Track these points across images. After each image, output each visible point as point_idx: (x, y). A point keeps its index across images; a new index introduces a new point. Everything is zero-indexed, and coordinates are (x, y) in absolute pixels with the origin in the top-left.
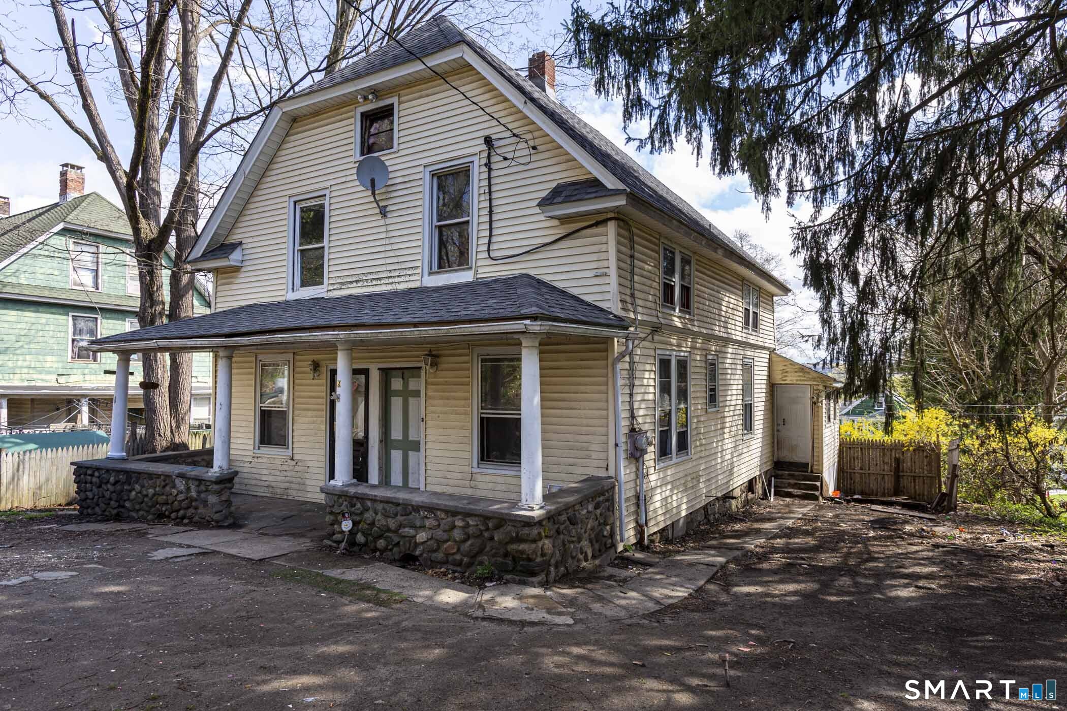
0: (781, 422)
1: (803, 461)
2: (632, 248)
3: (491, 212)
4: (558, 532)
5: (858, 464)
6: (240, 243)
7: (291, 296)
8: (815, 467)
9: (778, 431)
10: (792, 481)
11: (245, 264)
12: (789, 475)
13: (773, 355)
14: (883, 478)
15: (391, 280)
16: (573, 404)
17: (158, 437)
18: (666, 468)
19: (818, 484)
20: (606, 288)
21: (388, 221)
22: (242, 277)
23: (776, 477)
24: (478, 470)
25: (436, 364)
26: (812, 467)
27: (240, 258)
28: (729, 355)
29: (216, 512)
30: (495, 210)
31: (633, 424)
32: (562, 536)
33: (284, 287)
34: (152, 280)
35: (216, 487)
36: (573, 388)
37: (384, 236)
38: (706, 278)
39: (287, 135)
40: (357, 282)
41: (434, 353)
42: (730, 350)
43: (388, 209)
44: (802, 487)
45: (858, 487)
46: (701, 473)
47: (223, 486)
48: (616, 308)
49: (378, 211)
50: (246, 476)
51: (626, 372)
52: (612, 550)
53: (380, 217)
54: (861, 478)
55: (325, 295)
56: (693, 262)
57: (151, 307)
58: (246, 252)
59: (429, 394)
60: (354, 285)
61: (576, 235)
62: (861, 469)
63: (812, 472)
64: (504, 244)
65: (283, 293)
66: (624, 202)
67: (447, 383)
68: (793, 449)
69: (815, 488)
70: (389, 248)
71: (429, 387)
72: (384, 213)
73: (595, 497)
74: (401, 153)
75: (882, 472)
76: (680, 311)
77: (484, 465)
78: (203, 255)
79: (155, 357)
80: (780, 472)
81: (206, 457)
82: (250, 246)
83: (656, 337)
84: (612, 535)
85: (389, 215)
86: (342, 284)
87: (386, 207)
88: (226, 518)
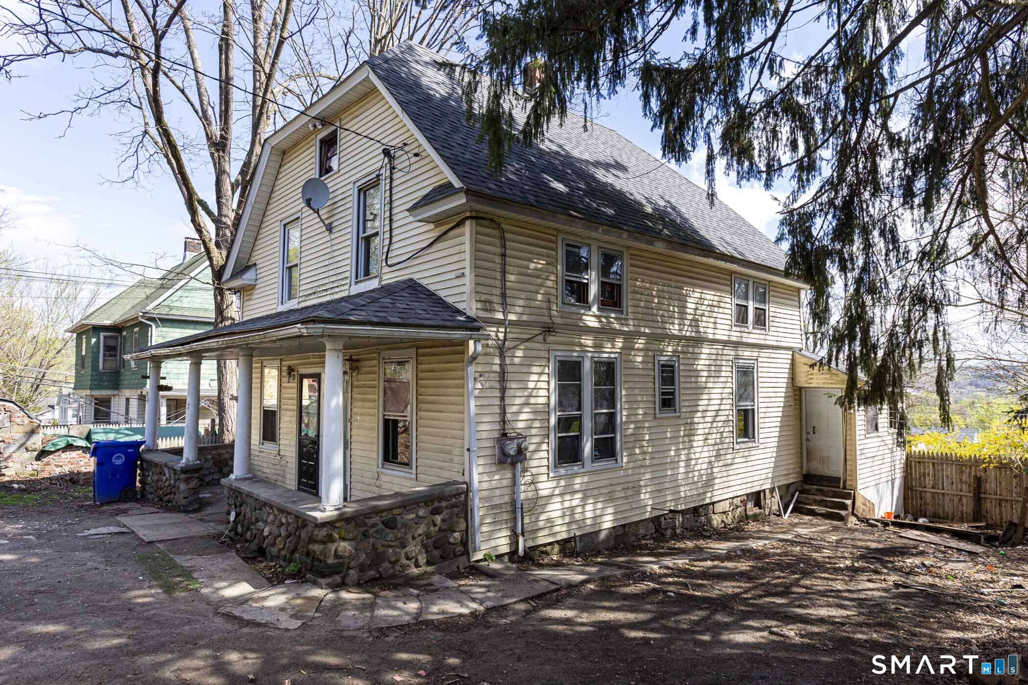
0: (810, 430)
1: (835, 475)
2: (504, 246)
3: (391, 220)
4: (365, 535)
5: (929, 480)
6: (255, 264)
7: (282, 308)
8: (848, 483)
9: (808, 440)
10: (818, 498)
11: (258, 281)
12: (817, 490)
13: (797, 356)
14: (960, 500)
15: (333, 291)
16: (441, 407)
17: (225, 431)
18: (574, 475)
19: (849, 502)
20: (462, 289)
21: (333, 236)
22: (257, 293)
23: (801, 492)
24: (383, 470)
25: (357, 368)
26: (845, 482)
27: (254, 278)
28: (703, 356)
29: (184, 498)
30: (395, 218)
31: (504, 429)
32: (372, 540)
33: (275, 301)
34: (222, 299)
35: (183, 476)
36: (442, 390)
37: (329, 250)
38: (653, 273)
39: (280, 167)
40: (314, 293)
41: (354, 357)
42: (705, 351)
43: (334, 224)
44: (829, 504)
45: (930, 509)
46: (642, 483)
47: (189, 476)
48: (472, 308)
49: (324, 229)
50: (257, 468)
51: (497, 375)
52: (464, 558)
53: (327, 233)
54: (933, 498)
55: (296, 307)
56: (626, 256)
57: (221, 322)
58: (258, 272)
59: (354, 396)
60: (313, 297)
61: (446, 237)
62: (933, 487)
63: (845, 488)
64: (399, 252)
65: (275, 306)
66: (464, 201)
67: (364, 386)
68: (824, 460)
69: (844, 507)
70: (331, 261)
71: (355, 389)
72: (330, 228)
73: (432, 501)
74: (342, 172)
75: (958, 493)
76: (599, 309)
77: (387, 465)
78: (231, 277)
79: (225, 364)
80: (807, 487)
81: (229, 450)
82: (261, 266)
83: (550, 339)
84: (465, 543)
85: (334, 230)
86: (306, 296)
87: (331, 223)
88: (191, 503)
